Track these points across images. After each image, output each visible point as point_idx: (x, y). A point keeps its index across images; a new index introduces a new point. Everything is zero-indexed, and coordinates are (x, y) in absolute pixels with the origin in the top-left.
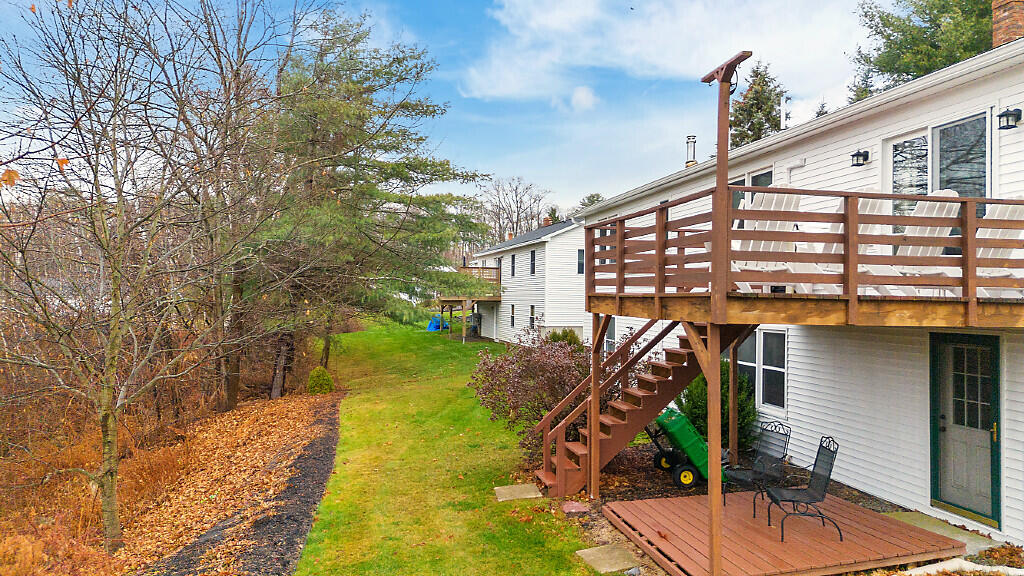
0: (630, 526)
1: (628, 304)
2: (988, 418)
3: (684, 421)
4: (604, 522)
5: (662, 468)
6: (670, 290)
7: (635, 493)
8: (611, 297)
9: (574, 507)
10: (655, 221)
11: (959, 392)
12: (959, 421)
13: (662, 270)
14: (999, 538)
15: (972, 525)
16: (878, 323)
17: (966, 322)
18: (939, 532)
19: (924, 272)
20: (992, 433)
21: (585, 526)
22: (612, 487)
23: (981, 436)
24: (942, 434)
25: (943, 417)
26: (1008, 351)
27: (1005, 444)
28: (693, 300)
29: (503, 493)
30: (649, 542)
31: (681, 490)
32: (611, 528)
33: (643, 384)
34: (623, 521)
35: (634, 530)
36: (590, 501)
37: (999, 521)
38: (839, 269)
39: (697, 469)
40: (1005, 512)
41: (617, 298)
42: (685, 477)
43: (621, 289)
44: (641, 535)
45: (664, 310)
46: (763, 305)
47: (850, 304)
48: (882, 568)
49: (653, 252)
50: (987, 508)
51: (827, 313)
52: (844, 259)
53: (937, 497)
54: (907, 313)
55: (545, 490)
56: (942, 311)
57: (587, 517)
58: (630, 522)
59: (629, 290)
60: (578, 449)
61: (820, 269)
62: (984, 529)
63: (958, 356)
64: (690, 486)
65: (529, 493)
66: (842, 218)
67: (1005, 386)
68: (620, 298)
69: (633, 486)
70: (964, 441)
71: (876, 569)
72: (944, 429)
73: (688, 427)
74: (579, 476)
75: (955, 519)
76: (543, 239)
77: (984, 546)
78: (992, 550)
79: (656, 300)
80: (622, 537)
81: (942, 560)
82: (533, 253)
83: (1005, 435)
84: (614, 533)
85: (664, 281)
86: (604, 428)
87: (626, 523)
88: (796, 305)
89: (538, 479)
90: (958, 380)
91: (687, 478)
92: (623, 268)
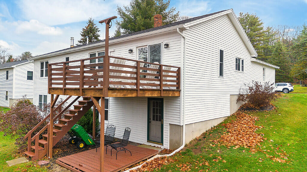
0: (68, 165)
1: (68, 91)
2: (161, 119)
3: (81, 128)
4: (57, 165)
5: (72, 144)
6: (85, 87)
7: (65, 154)
8: (61, 89)
9: (42, 162)
10: (80, 64)
11: (154, 113)
12: (154, 120)
13: (83, 80)
14: (162, 147)
15: (156, 145)
16: (143, 96)
17: (161, 95)
18: (150, 148)
19: (151, 83)
20: (162, 122)
21: (49, 168)
22: (55, 153)
23: (159, 123)
24: (150, 123)
25: (150, 119)
26: (165, 102)
27: (164, 124)
28: (95, 90)
29: (11, 163)
30: (76, 169)
31: (81, 150)
32: (60, 167)
33: (66, 117)
34: (65, 163)
35: (70, 166)
36: (49, 159)
37: (163, 144)
38: (135, 81)
39: (84, 142)
40: (164, 141)
41: (63, 89)
42: (81, 145)
43: (65, 86)
44: (73, 167)
45: (83, 93)
46: (117, 91)
47: (138, 91)
48: (142, 161)
49: (79, 74)
50: (160, 140)
51: (133, 93)
52: (136, 79)
53: (149, 140)
54: (149, 93)
55: (30, 158)
56: (156, 92)
57: (49, 165)
58: (67, 163)
59: (68, 86)
60: (43, 142)
61: (129, 81)
62: (159, 146)
63: (154, 103)
64: (82, 148)
65: (23, 161)
66: (136, 68)
67: (164, 110)
68: (65, 89)
69: (64, 151)
70: (155, 124)
71: (140, 162)
72: (150, 122)
73: (82, 129)
74: (44, 151)
75: (153, 145)
76: (13, 66)
77: (160, 150)
78: (162, 151)
79: (81, 90)
80: (65, 169)
81: (154, 156)
82: (7, 72)
83: (164, 122)
84: (61, 168)
85: (84, 84)
86: (54, 133)
87: (66, 164)
88: (125, 91)
89: (26, 155)
90: (154, 109)
91: (82, 146)
92: (66, 79)
